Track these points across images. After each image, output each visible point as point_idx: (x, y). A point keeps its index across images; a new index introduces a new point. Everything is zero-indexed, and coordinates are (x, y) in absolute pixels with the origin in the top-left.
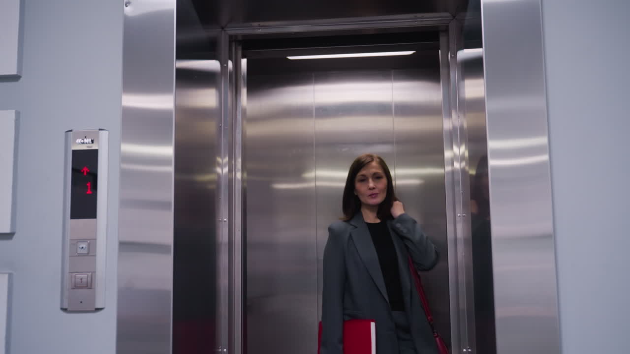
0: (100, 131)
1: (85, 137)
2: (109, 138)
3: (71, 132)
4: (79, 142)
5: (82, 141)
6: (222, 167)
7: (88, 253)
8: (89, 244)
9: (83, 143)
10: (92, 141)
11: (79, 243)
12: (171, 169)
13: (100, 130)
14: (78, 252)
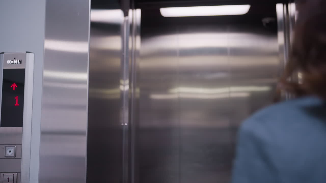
0: (27, 54)
1: (15, 58)
2: (34, 59)
3: (3, 54)
4: (10, 63)
5: (12, 62)
6: (124, 86)
7: (15, 156)
8: (16, 149)
9: (13, 63)
10: (20, 62)
11: (7, 148)
12: (86, 87)
13: (27, 52)
14: (6, 155)
